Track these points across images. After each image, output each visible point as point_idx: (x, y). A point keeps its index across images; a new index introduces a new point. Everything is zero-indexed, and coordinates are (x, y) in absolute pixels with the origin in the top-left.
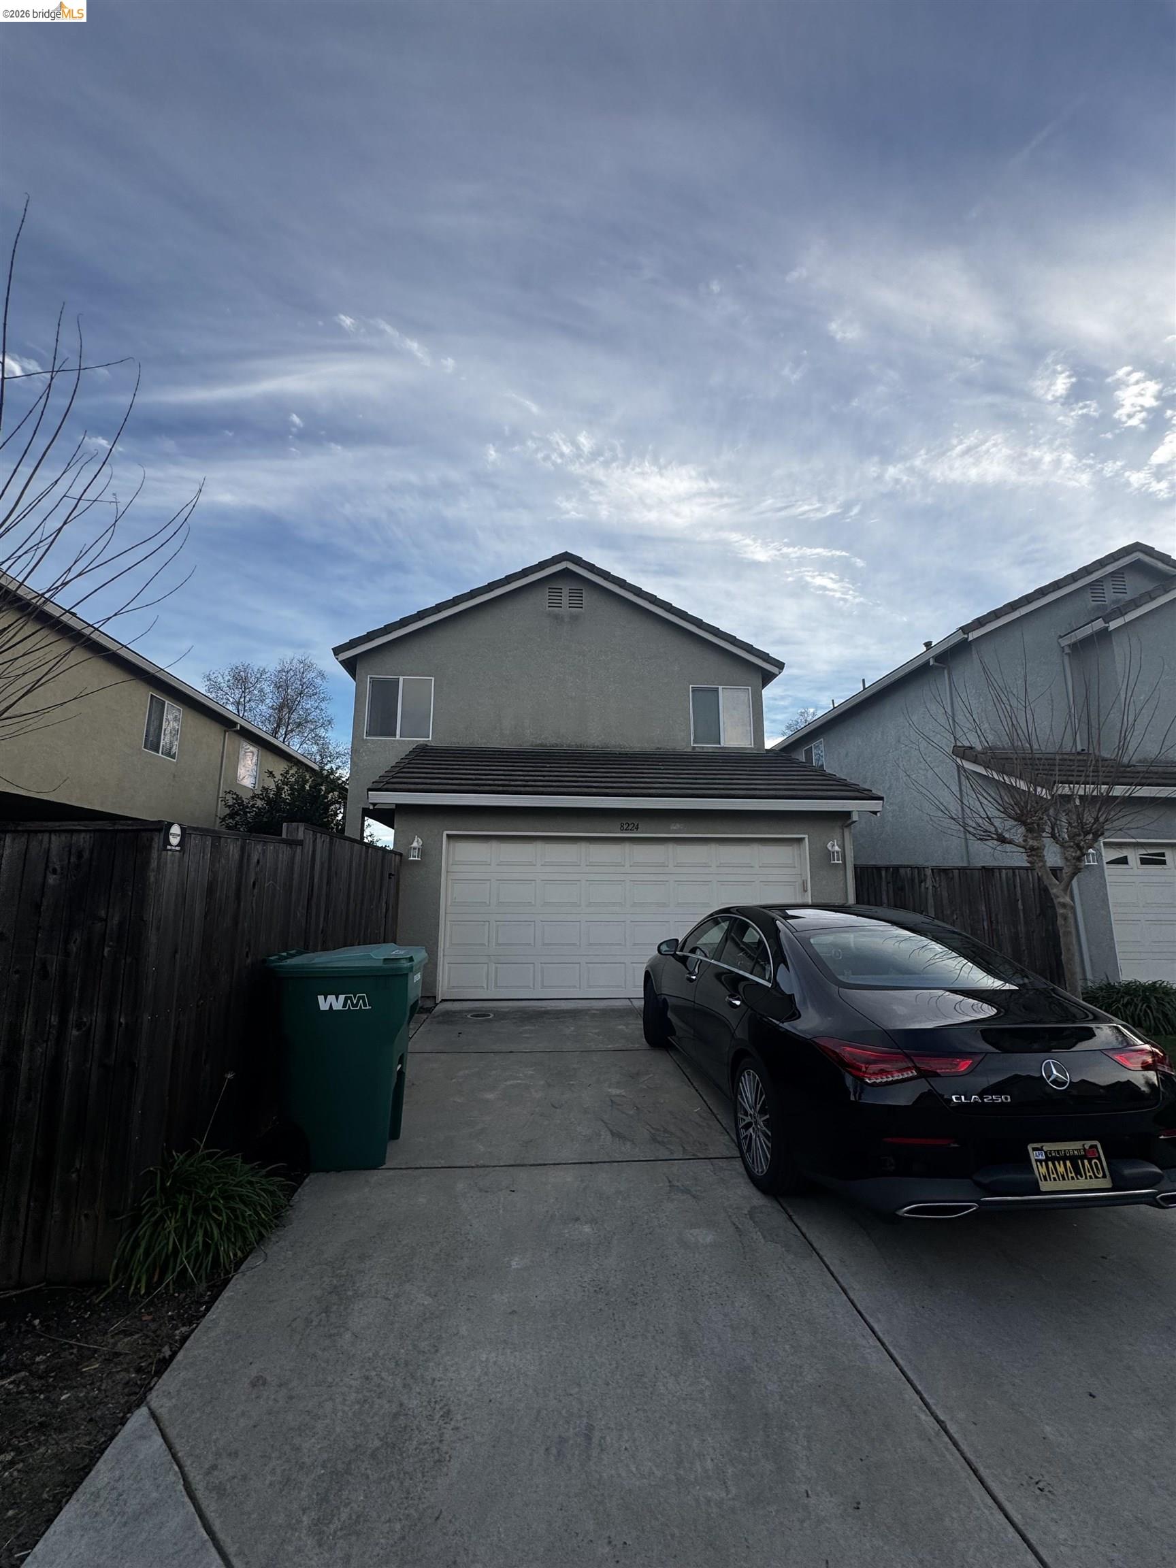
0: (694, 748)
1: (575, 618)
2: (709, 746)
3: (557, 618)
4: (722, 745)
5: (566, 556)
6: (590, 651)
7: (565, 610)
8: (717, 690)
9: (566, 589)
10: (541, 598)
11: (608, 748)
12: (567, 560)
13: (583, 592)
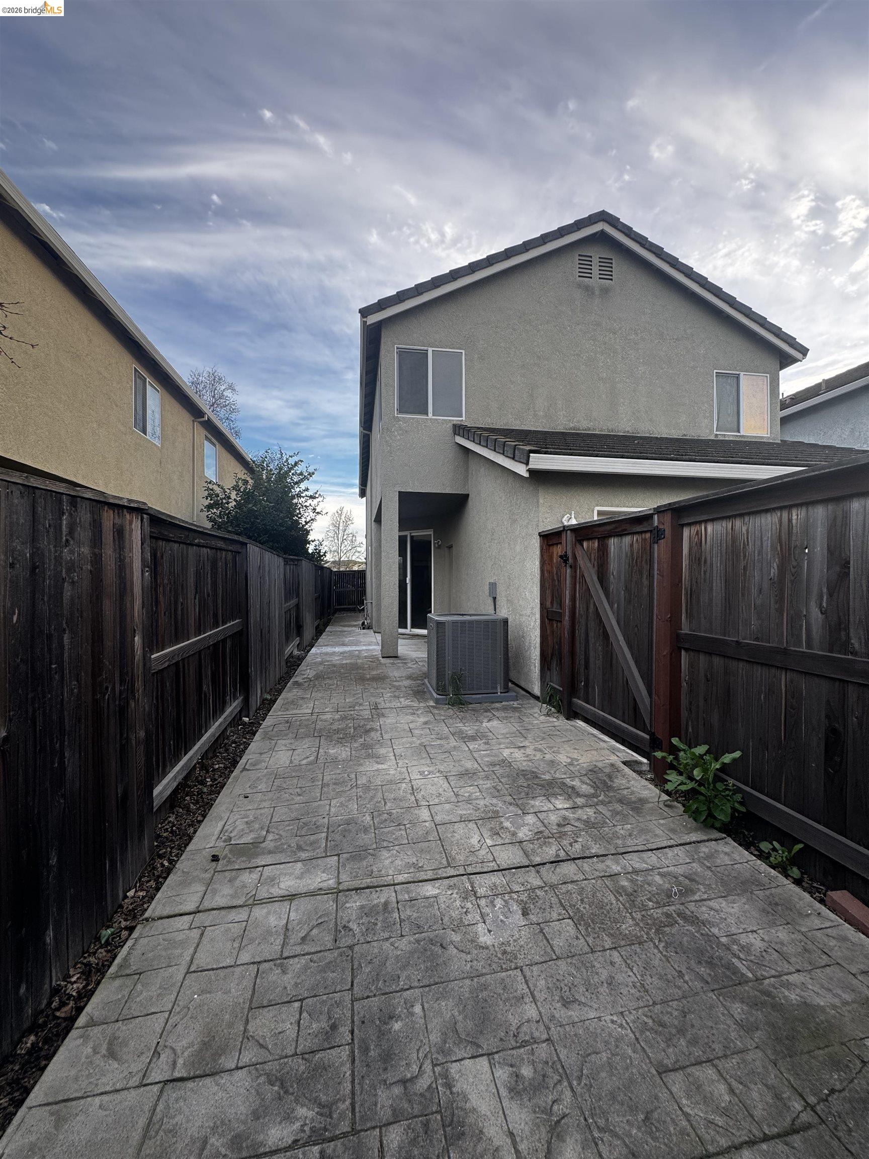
0: (716, 435)
1: (605, 291)
2: (730, 435)
3: (587, 289)
4: (742, 433)
5: (603, 217)
6: (620, 329)
7: (595, 281)
8: (738, 377)
9: (596, 254)
10: (571, 265)
11: (638, 433)
12: (603, 220)
13: (613, 262)
